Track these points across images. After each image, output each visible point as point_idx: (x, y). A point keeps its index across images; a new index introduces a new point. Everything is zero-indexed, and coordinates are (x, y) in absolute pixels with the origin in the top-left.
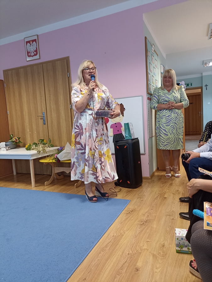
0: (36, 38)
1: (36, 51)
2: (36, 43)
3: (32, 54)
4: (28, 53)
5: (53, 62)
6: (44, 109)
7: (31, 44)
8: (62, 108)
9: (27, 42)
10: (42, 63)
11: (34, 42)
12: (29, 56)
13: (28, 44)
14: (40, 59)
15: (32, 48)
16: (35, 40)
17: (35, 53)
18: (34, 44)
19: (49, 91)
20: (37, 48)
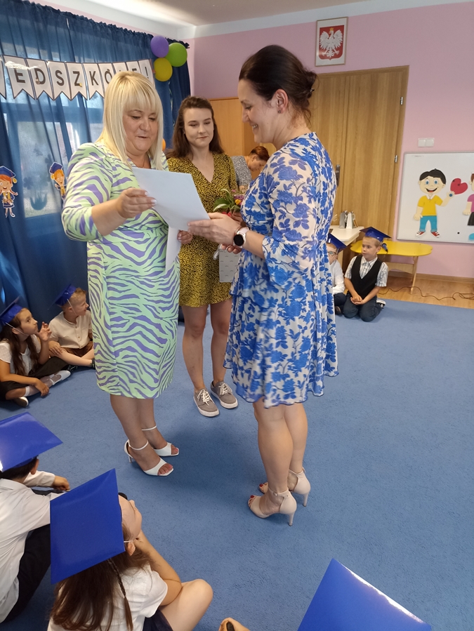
0: (343, 22)
1: (340, 49)
2: (343, 32)
3: (330, 54)
5: (373, 76)
6: (340, 159)
7: (330, 35)
9: (322, 30)
10: (348, 73)
11: (339, 32)
12: (323, 57)
13: (325, 33)
14: (345, 64)
15: (331, 42)
16: (341, 28)
17: (337, 52)
18: (337, 36)
20: (342, 44)
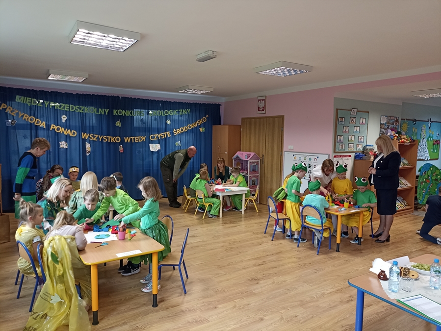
0: (264, 98)
1: (264, 108)
3: (261, 110)
4: (259, 108)
5: (274, 117)
6: (264, 152)
7: (261, 102)
8: (275, 154)
9: (259, 100)
10: (266, 117)
12: (259, 111)
13: (259, 102)
14: (265, 113)
15: (261, 105)
16: (264, 100)
18: (263, 103)
19: (269, 139)
20: (264, 106)
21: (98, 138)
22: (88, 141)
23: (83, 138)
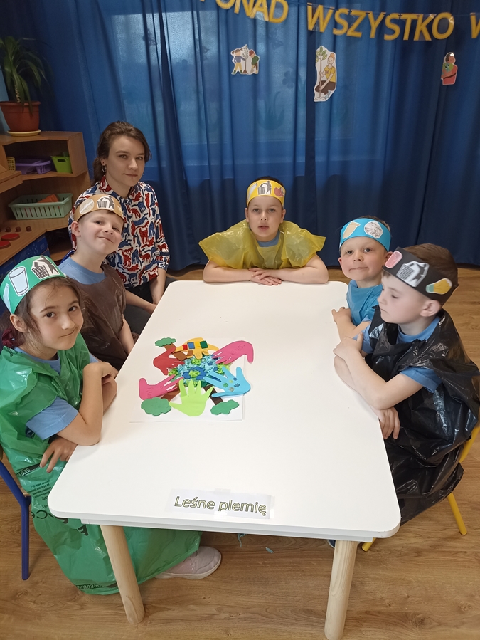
21: (365, 24)
22: (327, 38)
23: (311, 28)
